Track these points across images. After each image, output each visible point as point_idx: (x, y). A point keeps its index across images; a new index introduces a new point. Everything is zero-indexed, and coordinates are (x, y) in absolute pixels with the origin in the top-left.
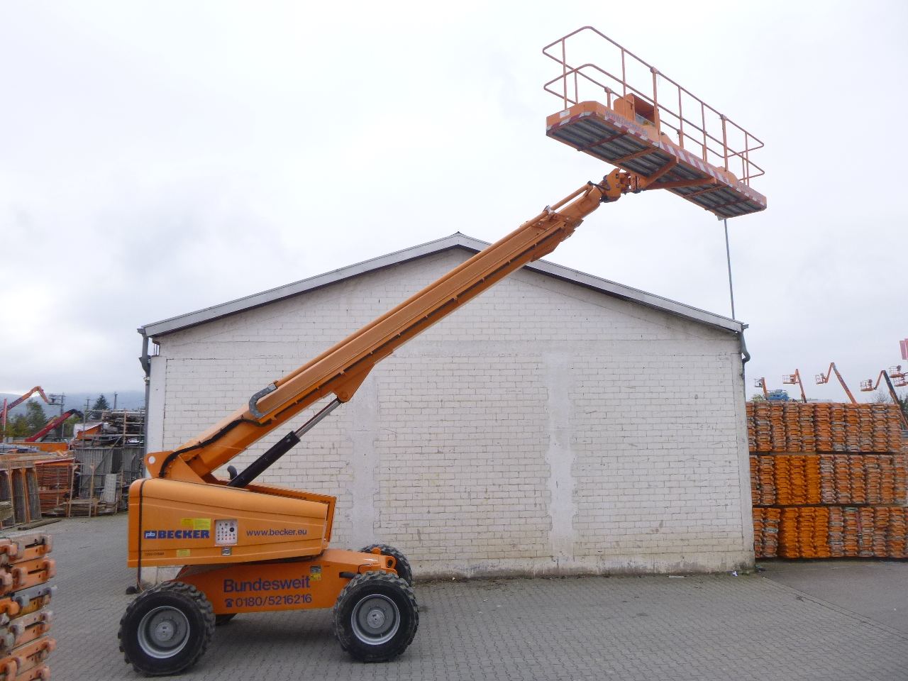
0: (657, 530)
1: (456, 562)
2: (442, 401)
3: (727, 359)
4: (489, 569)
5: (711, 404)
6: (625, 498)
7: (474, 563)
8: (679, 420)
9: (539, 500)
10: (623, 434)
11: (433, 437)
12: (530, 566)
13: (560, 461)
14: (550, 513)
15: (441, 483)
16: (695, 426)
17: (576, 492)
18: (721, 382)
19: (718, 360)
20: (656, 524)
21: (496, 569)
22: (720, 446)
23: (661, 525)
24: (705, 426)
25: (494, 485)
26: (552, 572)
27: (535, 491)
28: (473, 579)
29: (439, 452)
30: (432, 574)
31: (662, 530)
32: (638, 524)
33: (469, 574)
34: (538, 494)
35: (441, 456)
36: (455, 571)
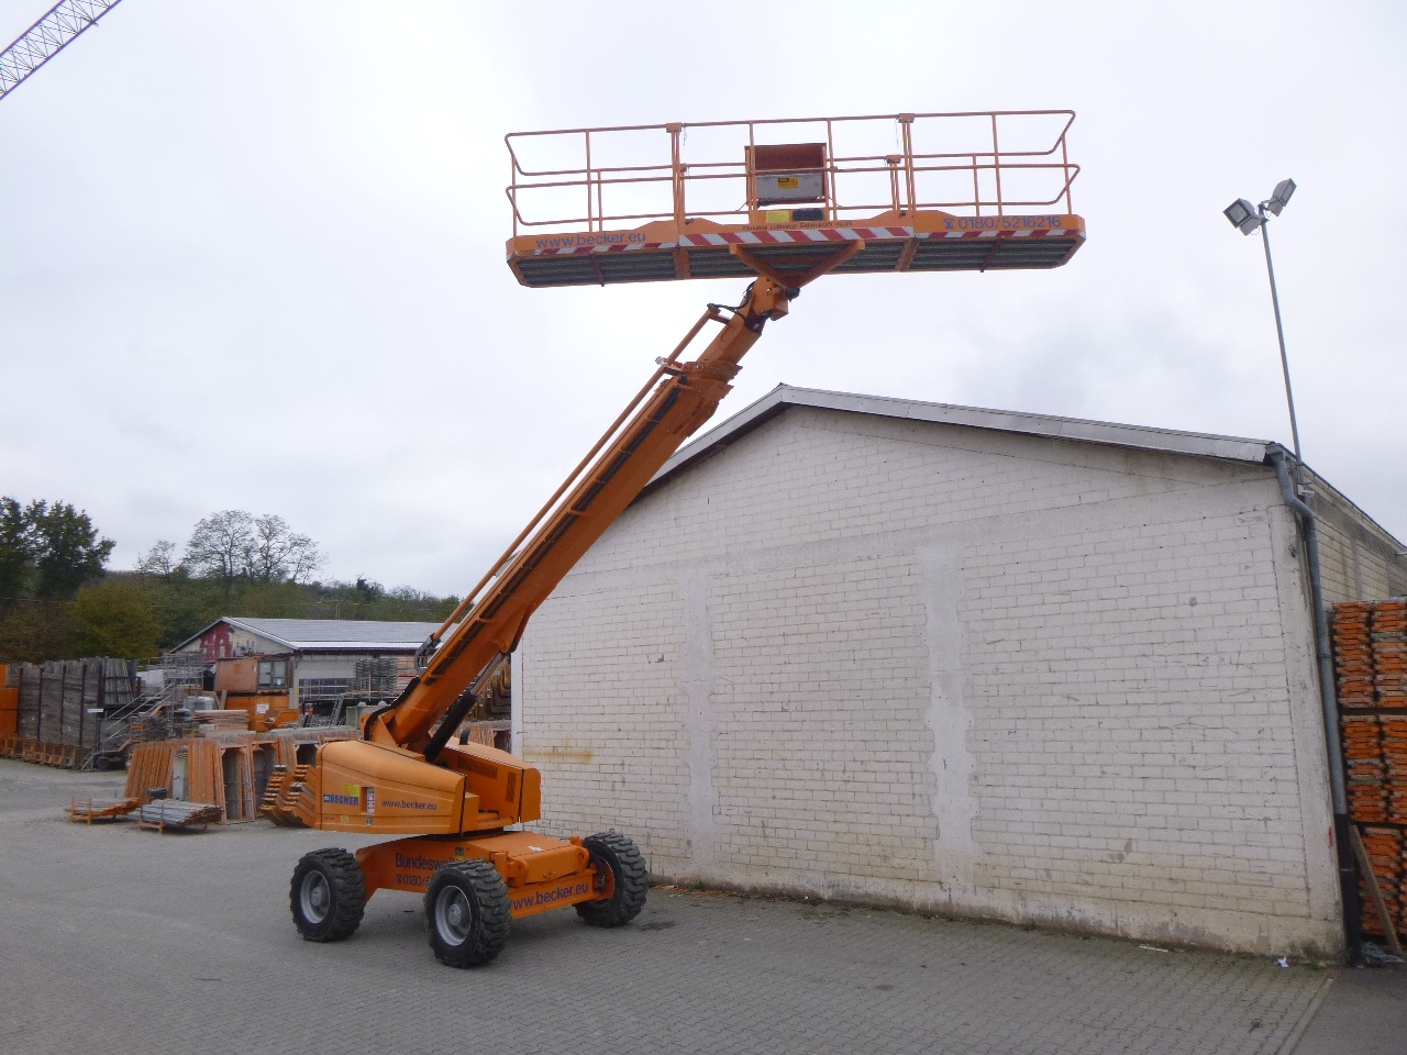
0: (1121, 857)
1: (809, 874)
2: (784, 635)
3: (1259, 519)
4: (852, 889)
5: (1226, 613)
6: (1059, 793)
7: (833, 878)
8: (1158, 650)
9: (917, 788)
10: (1052, 677)
11: (776, 687)
12: (909, 894)
13: (948, 723)
14: (936, 810)
15: (787, 755)
16: (1193, 659)
17: (976, 778)
18: (1247, 567)
19: (1239, 523)
20: (1119, 845)
21: (860, 891)
22: (1248, 697)
23: (1128, 848)
24: (1214, 659)
25: (854, 760)
26: (941, 909)
27: (912, 773)
28: (830, 902)
29: (783, 710)
30: (780, 887)
31: (1129, 858)
32: (1084, 842)
33: (827, 894)
34: (917, 778)
35: (787, 715)
36: (809, 887)
